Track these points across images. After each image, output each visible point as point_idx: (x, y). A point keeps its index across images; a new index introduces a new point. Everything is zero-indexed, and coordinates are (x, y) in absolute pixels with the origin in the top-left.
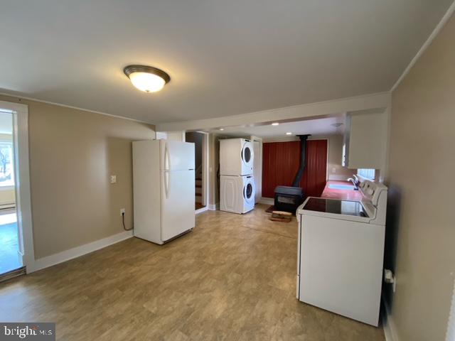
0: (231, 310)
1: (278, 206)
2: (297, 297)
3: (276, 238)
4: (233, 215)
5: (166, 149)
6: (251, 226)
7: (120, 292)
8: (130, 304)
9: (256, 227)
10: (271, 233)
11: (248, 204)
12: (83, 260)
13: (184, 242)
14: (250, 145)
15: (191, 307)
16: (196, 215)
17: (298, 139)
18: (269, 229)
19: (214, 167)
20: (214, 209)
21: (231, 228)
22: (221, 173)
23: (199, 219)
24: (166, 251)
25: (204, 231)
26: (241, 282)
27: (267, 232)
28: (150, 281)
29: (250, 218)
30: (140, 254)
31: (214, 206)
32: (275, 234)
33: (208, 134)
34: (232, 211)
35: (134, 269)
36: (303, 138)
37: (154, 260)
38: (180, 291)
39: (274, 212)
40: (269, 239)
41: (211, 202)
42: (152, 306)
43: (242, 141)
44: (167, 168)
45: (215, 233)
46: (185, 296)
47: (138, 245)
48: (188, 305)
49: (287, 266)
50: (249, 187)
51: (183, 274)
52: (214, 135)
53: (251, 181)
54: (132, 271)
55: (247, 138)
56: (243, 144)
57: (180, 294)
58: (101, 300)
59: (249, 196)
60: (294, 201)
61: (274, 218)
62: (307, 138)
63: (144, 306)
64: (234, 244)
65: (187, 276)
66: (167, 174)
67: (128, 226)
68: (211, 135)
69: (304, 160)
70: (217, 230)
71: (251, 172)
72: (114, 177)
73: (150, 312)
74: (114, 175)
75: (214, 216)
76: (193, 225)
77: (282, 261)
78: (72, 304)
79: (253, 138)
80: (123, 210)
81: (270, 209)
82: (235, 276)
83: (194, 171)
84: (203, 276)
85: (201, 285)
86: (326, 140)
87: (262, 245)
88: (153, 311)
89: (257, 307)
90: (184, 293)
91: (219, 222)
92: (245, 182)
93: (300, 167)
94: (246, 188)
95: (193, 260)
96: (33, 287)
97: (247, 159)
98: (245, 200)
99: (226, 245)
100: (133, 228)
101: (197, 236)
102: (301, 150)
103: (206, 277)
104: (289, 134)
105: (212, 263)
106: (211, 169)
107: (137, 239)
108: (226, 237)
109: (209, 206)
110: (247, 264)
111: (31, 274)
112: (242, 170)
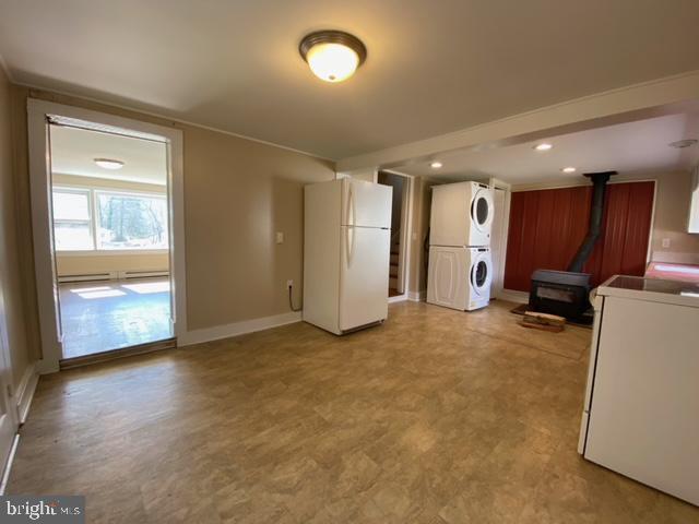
0: (449, 445)
1: (537, 304)
2: (580, 451)
3: (533, 354)
4: (450, 311)
5: (350, 193)
6: (484, 330)
7: (285, 387)
8: (296, 402)
9: (493, 333)
10: (523, 344)
11: (479, 296)
12: (242, 341)
13: (371, 337)
14: (487, 194)
15: (383, 425)
16: (390, 305)
17: (589, 182)
18: (518, 339)
19: (419, 230)
20: (417, 300)
21: (447, 329)
22: (432, 241)
23: (393, 310)
24: (346, 345)
25: (402, 327)
26: (466, 407)
27: (515, 342)
28: (323, 379)
29: (481, 319)
30: (310, 343)
31: (417, 295)
32: (530, 347)
33: (413, 178)
34: (448, 304)
35: (302, 360)
36: (599, 179)
37: (328, 354)
38: (367, 401)
39: (527, 313)
40: (519, 354)
41: (412, 289)
42: (326, 412)
43: (474, 186)
44: (351, 223)
45: (420, 332)
46: (374, 408)
47: (307, 332)
48: (378, 422)
49: (556, 398)
50: (482, 267)
51: (370, 378)
52: (423, 178)
53: (486, 257)
54: (299, 363)
55: (484, 182)
56: (476, 192)
57: (366, 405)
58: (260, 391)
59: (480, 283)
60: (570, 296)
61: (527, 324)
62: (608, 179)
63: (315, 409)
64: (453, 352)
65: (375, 382)
66: (350, 231)
67: (296, 306)
68: (418, 179)
69: (598, 222)
70: (422, 328)
71: (486, 242)
72: (280, 235)
73: (323, 419)
74: (280, 231)
75: (416, 309)
76: (385, 316)
77: (546, 389)
78: (225, 389)
79: (495, 182)
80: (290, 283)
81: (520, 309)
82: (455, 396)
83: (389, 231)
84: (402, 387)
85: (398, 399)
86: (653, 183)
87: (505, 361)
88: (326, 418)
89: (497, 449)
90: (373, 405)
91: (424, 318)
92: (475, 258)
93: (589, 234)
94: (475, 269)
95: (385, 363)
96: (183, 362)
97: (482, 218)
98: (473, 288)
99: (439, 350)
100: (301, 309)
101: (390, 332)
102: (593, 203)
103: (405, 389)
104: (569, 170)
105: (416, 371)
106: (415, 235)
107: (306, 325)
108: (439, 340)
109: (408, 295)
110: (478, 384)
111: (182, 348)
112: (470, 238)
